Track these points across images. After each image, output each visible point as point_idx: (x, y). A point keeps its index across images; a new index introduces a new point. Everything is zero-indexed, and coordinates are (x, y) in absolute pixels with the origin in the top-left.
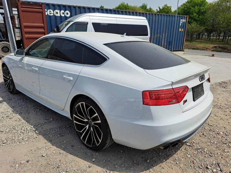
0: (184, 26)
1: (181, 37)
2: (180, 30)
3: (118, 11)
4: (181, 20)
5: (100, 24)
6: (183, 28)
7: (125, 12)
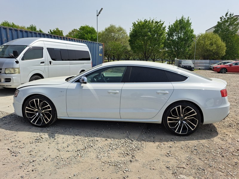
0: (102, 52)
1: (101, 60)
2: (100, 55)
3: (67, 38)
4: (100, 47)
5: (53, 49)
6: (102, 53)
7: (71, 39)
